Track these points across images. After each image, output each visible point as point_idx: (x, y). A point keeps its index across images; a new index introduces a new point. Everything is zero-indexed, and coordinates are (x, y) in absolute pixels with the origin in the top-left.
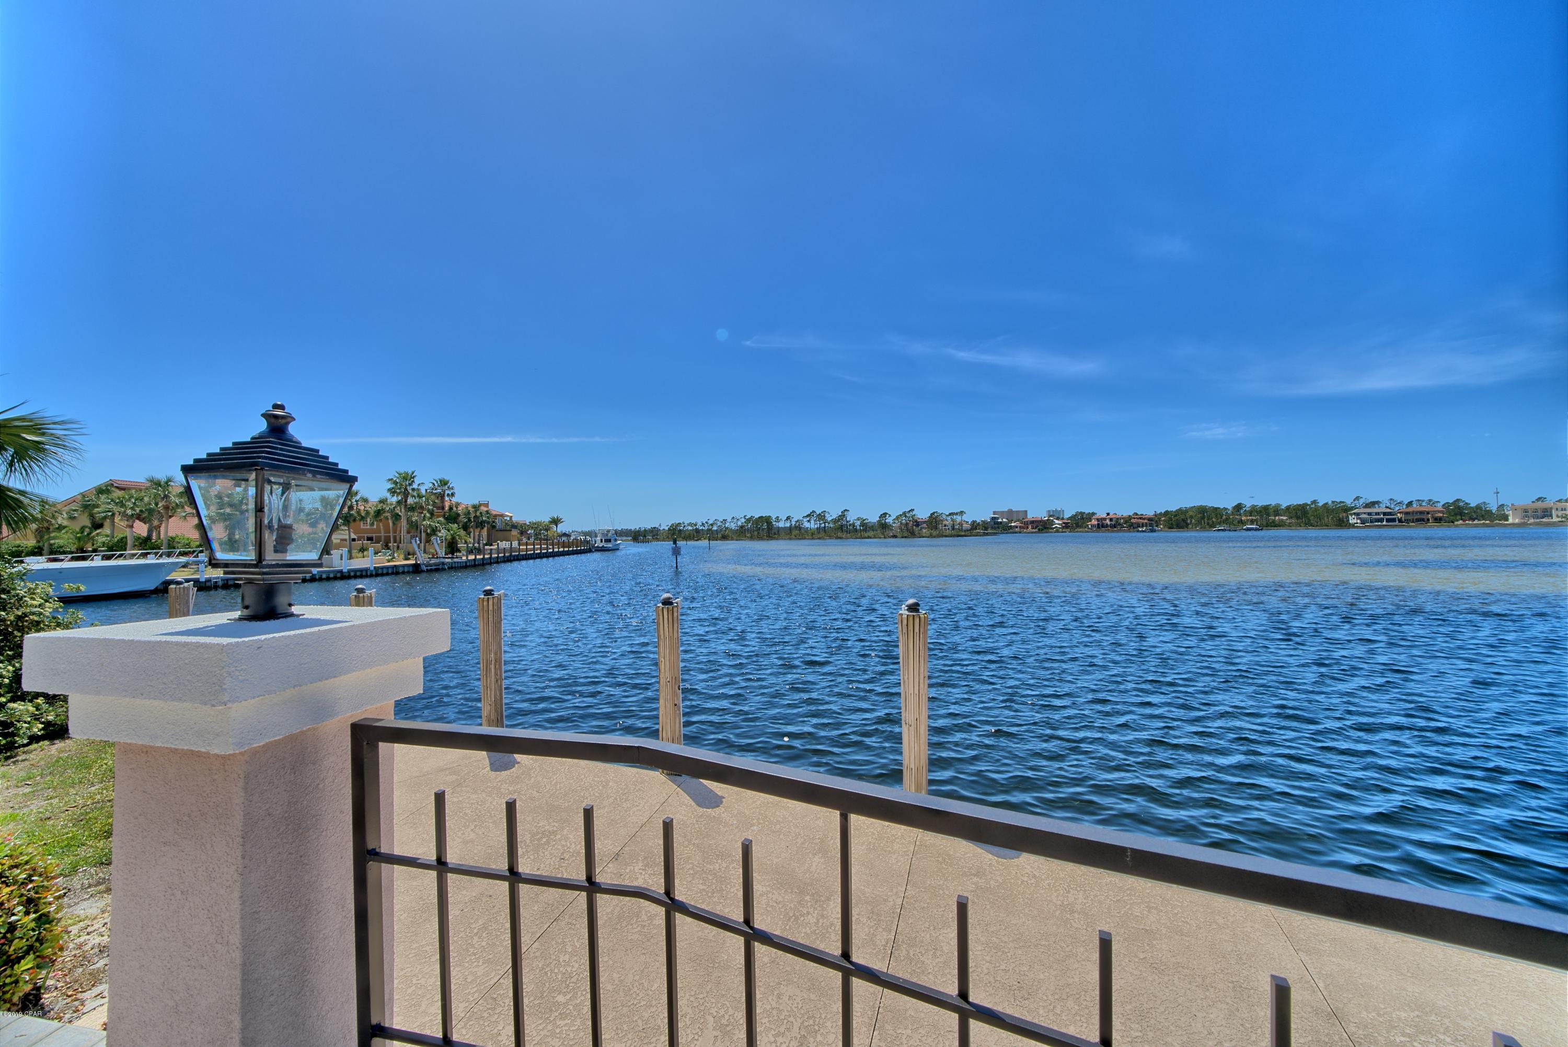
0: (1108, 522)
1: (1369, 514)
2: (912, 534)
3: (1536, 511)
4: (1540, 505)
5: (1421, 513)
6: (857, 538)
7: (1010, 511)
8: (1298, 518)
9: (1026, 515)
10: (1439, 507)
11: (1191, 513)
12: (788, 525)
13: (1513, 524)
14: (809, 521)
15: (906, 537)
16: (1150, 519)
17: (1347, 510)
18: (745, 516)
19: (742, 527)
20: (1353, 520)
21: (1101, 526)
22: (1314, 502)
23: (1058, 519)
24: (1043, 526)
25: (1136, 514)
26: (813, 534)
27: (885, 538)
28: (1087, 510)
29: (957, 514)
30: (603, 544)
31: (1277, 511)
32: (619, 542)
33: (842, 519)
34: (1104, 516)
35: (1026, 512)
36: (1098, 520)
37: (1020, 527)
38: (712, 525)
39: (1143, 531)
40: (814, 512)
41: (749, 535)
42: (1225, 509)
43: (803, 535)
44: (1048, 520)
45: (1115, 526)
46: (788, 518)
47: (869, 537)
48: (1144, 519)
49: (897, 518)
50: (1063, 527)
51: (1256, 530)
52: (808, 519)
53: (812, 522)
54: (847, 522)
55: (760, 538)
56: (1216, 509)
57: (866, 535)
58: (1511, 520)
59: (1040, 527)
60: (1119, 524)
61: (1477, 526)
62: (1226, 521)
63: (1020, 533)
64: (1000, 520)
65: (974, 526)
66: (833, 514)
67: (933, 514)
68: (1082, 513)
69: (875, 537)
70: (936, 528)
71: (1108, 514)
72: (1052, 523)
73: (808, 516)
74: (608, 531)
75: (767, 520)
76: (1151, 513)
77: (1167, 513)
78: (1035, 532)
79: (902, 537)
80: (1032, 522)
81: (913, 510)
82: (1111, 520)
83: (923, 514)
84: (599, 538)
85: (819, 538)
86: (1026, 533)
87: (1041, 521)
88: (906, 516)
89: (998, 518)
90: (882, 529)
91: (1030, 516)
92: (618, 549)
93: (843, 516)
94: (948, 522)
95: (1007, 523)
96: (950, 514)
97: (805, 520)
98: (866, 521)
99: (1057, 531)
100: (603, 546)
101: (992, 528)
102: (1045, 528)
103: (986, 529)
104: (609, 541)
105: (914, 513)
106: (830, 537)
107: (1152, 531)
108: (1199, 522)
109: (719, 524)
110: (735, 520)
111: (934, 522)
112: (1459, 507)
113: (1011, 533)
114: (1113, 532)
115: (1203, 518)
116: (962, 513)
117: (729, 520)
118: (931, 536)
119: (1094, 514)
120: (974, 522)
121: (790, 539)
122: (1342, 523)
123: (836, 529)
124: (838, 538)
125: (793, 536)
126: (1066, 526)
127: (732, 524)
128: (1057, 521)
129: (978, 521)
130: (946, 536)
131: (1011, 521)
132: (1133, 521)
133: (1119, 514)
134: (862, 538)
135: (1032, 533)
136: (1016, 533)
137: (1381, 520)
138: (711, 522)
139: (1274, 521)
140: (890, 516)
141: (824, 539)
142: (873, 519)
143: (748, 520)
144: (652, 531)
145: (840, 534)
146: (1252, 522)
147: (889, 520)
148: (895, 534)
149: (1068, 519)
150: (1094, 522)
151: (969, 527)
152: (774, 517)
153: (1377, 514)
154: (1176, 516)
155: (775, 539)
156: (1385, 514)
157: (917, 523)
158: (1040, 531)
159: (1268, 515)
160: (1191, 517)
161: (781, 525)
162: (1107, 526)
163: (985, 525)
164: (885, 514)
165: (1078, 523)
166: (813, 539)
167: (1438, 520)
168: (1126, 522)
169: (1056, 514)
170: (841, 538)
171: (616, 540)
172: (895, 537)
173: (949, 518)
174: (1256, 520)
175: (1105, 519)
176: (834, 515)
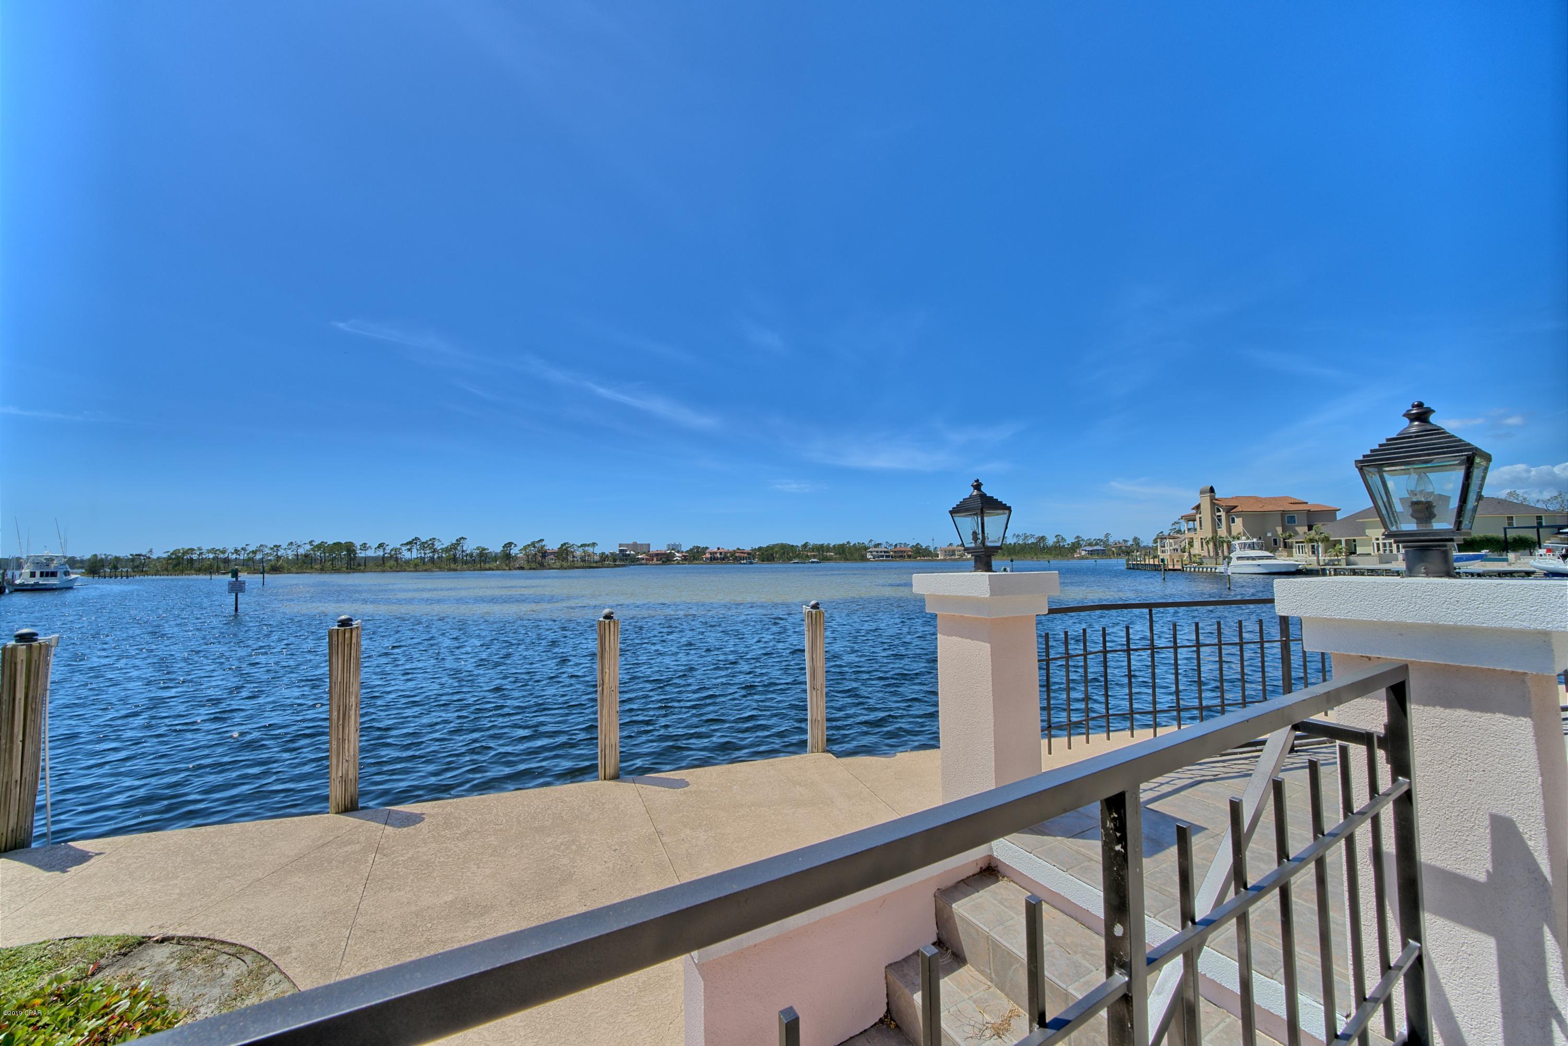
0: (718, 555)
1: (877, 552)
2: (542, 566)
3: (949, 551)
4: (950, 548)
5: (902, 551)
6: (475, 570)
7: (635, 544)
8: (840, 554)
9: (649, 548)
10: (909, 548)
11: (776, 549)
12: (380, 553)
13: (941, 560)
14: (409, 550)
15: (534, 569)
16: (749, 554)
17: (866, 548)
18: (311, 542)
19: (306, 556)
20: (869, 556)
21: (713, 559)
22: (848, 543)
23: (678, 552)
24: (665, 559)
25: (738, 549)
26: (416, 565)
27: (510, 569)
28: (702, 545)
29: (589, 545)
30: (38, 579)
31: (828, 548)
32: (73, 576)
33: (456, 549)
34: (716, 550)
35: (649, 545)
36: (711, 553)
37: (647, 559)
38: (254, 552)
39: (744, 564)
40: (416, 539)
41: (318, 566)
42: (797, 546)
43: (402, 566)
44: (670, 553)
45: (723, 559)
46: (380, 546)
47: (490, 569)
48: (745, 553)
49: (525, 548)
50: (682, 560)
51: (817, 562)
52: (408, 547)
53: (414, 551)
54: (463, 551)
55: (338, 571)
56: (793, 546)
57: (487, 566)
58: (940, 557)
59: (664, 559)
60: (727, 557)
61: (926, 560)
62: (798, 556)
63: (646, 564)
64: (628, 553)
65: (604, 557)
66: (444, 541)
67: (565, 544)
68: (698, 548)
69: (498, 569)
70: (566, 559)
71: (719, 549)
72: (674, 556)
73: (407, 544)
74: (51, 559)
75: (350, 547)
76: (748, 549)
77: (760, 549)
78: (660, 564)
79: (530, 569)
80: (657, 555)
81: (543, 540)
82: (721, 553)
83: (552, 545)
84: (26, 571)
85: (426, 571)
86: (651, 565)
87: (665, 554)
88: (534, 547)
89: (626, 551)
90: (506, 560)
91: (653, 549)
92: (71, 588)
93: (454, 547)
94: (579, 553)
95: (634, 556)
96: (582, 546)
97: (404, 548)
98: (486, 551)
99: (678, 563)
100: (37, 584)
101: (621, 560)
102: (669, 560)
103: (615, 560)
104: (53, 574)
105: (544, 543)
106: (441, 569)
107: (751, 563)
108: (781, 557)
109: (267, 551)
110: (294, 547)
111: (564, 553)
112: (918, 549)
113: (638, 565)
114: (722, 564)
115: (784, 553)
116: (594, 544)
117: (284, 546)
118: (562, 568)
119: (707, 548)
120: (603, 554)
121: (384, 571)
122: (863, 559)
123: (448, 559)
124: (450, 570)
125: (387, 568)
126: (685, 558)
127: (289, 552)
128: (677, 554)
129: (607, 553)
130: (577, 568)
131: (638, 553)
132: (737, 555)
133: (726, 549)
134: (481, 569)
135: (657, 564)
136: (643, 564)
137: (882, 556)
138: (250, 549)
139: (826, 556)
140: (516, 546)
141: (432, 571)
142: (495, 548)
143: (319, 547)
144: (133, 560)
145: (453, 566)
146: (814, 557)
147: (514, 551)
148: (522, 566)
149: (687, 552)
150: (708, 555)
151: (597, 558)
152: (358, 544)
153: (881, 552)
154: (766, 551)
155: (360, 571)
156: (885, 552)
157: (544, 554)
158: (664, 563)
159: (823, 551)
160: (777, 552)
161: (370, 553)
162: (717, 559)
163: (614, 557)
164: (510, 544)
165: (695, 556)
166: (417, 571)
167: (909, 556)
168: (732, 556)
169: (675, 548)
170: (455, 570)
171: (67, 573)
172: (522, 568)
173: (581, 549)
174: (816, 555)
175: (716, 553)
176: (446, 544)
